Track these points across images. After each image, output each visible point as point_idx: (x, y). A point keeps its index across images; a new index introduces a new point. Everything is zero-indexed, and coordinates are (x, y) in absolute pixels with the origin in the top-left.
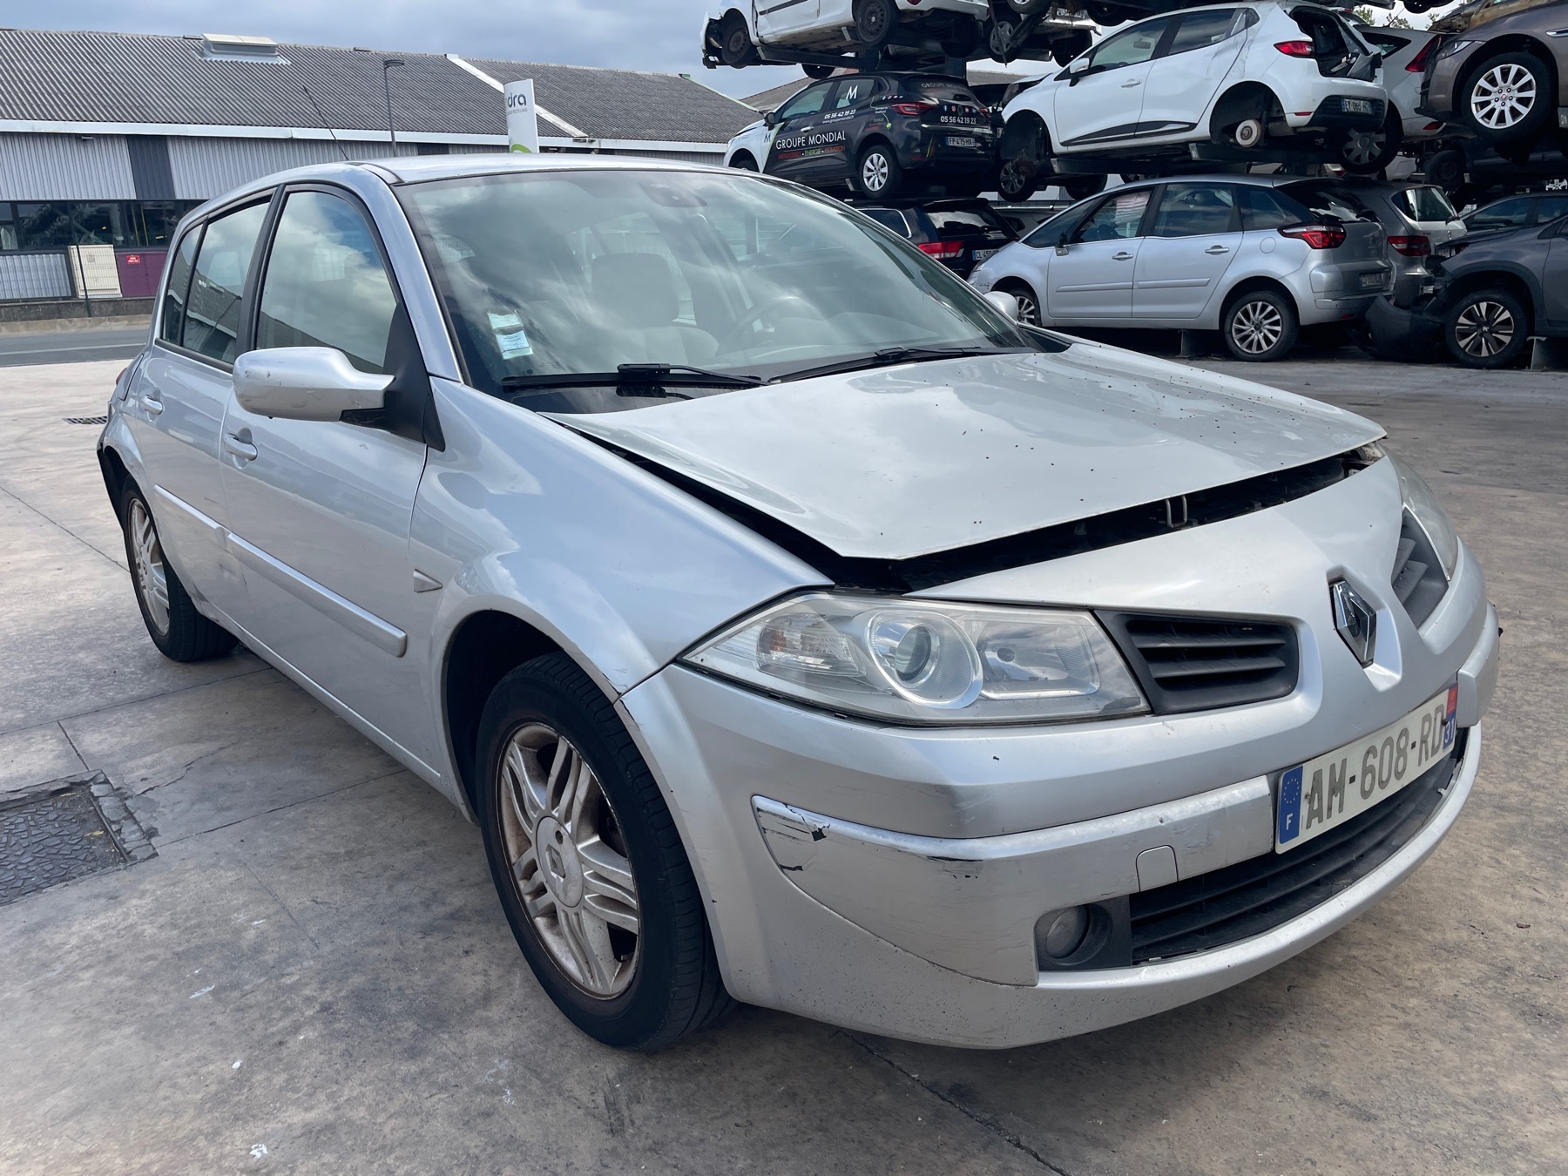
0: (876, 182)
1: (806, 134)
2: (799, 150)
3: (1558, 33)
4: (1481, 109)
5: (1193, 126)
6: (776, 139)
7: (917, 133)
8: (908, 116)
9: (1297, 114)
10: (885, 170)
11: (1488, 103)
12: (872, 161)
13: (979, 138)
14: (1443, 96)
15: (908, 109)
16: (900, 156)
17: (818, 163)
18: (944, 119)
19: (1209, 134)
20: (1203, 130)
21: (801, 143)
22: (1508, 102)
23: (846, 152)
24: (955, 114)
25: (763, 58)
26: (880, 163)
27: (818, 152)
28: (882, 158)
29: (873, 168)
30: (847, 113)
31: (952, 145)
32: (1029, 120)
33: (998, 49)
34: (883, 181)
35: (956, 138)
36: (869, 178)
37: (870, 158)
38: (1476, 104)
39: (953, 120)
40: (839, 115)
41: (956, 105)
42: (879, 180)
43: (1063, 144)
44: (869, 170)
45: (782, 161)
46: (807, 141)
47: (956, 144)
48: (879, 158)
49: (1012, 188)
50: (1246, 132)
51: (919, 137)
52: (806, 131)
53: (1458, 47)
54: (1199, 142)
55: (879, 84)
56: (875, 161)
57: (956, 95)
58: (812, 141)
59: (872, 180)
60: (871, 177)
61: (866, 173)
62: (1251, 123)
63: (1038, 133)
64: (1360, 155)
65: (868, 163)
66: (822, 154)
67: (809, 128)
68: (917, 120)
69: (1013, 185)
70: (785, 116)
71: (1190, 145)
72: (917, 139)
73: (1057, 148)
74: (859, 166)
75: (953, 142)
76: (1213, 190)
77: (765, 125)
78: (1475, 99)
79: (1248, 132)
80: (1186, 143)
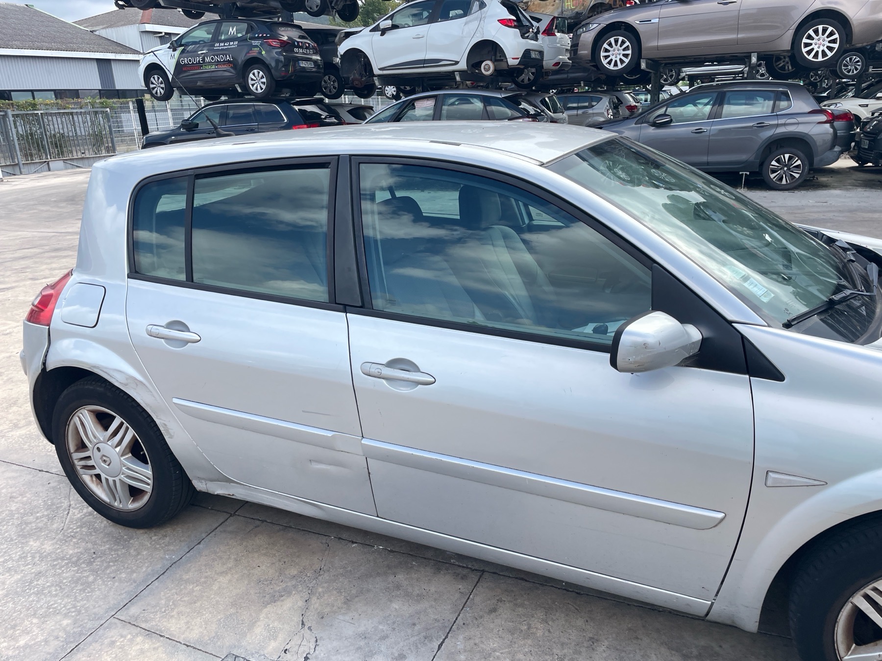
0: (259, 87)
1: (203, 55)
2: (199, 65)
3: (640, 22)
4: (606, 59)
5: (457, 63)
6: (179, 58)
7: (282, 58)
8: (275, 48)
9: (513, 59)
10: (264, 80)
11: (609, 56)
12: (254, 74)
13: (315, 62)
14: (586, 52)
15: (274, 43)
16: (273, 71)
17: (214, 74)
18: (296, 50)
19: (466, 68)
20: (463, 65)
21: (199, 61)
22: (618, 56)
23: (235, 68)
24: (301, 47)
25: (162, 4)
26: (260, 76)
27: (213, 67)
28: (261, 73)
29: (255, 79)
30: (231, 43)
31: (302, 66)
32: (356, 55)
33: (311, 8)
34: (264, 87)
35: (304, 62)
36: (253, 85)
37: (252, 72)
38: (603, 56)
39: (301, 51)
40: (226, 44)
41: (301, 42)
42: (260, 86)
43: (380, 69)
44: (252, 80)
45: (185, 71)
46: (203, 60)
47: (304, 66)
48: (259, 73)
49: (330, 92)
50: (487, 67)
51: (283, 60)
52: (202, 54)
53: (592, 27)
54: (461, 72)
55: (251, 26)
56: (256, 74)
57: (300, 36)
58: (207, 60)
59: (255, 86)
60: (255, 84)
61: (250, 82)
62: (489, 62)
63: (361, 62)
64: (523, 79)
65: (251, 75)
66: (216, 68)
67: (204, 52)
68: (280, 50)
69: (330, 89)
70: (183, 42)
71: (456, 73)
72: (282, 61)
73: (376, 71)
74: (245, 77)
75: (303, 64)
76: (469, 98)
77: (169, 48)
78: (603, 54)
79: (488, 67)
80: (453, 72)
